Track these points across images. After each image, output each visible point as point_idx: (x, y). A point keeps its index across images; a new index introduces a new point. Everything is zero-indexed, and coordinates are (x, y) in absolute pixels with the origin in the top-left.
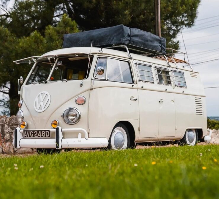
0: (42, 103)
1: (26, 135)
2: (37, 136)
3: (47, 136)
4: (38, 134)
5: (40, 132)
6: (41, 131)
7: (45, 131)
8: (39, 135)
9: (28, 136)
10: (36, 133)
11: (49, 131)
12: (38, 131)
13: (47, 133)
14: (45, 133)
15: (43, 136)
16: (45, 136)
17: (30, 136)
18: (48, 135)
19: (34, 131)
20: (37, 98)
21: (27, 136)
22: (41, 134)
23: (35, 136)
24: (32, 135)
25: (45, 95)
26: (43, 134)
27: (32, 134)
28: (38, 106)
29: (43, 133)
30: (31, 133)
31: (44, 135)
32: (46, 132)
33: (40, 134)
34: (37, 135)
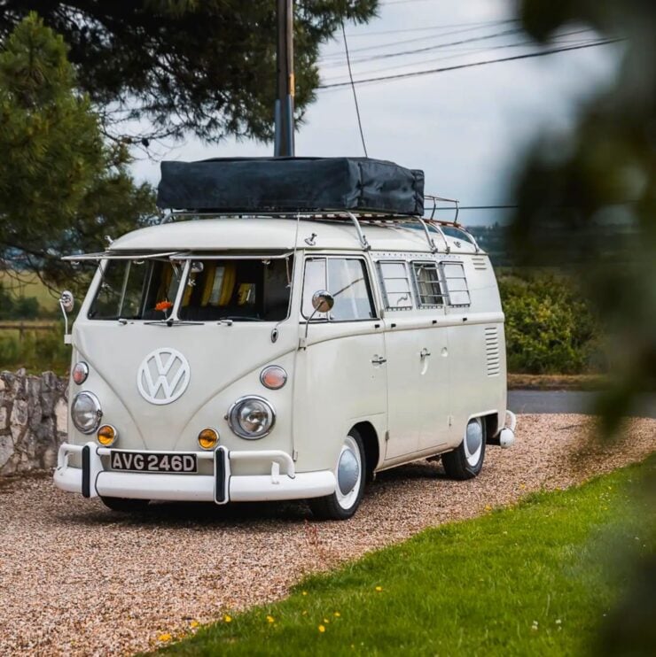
0: (163, 380)
1: (120, 465)
2: (157, 468)
3: (186, 469)
4: (159, 462)
5: (166, 457)
6: (170, 456)
7: (181, 456)
8: (162, 466)
9: (128, 466)
10: (153, 460)
11: (194, 456)
12: (160, 457)
13: (188, 461)
14: (182, 462)
15: (174, 468)
16: (182, 470)
17: (133, 467)
18: (189, 465)
19: (146, 456)
20: (145, 366)
21: (124, 467)
22: (170, 463)
23: (150, 468)
24: (139, 465)
25: (172, 358)
26: (173, 463)
27: (142, 463)
28: (153, 389)
29: (176, 460)
30: (139, 460)
31: (177, 466)
32: (185, 458)
33: (164, 464)
34: (157, 465)
